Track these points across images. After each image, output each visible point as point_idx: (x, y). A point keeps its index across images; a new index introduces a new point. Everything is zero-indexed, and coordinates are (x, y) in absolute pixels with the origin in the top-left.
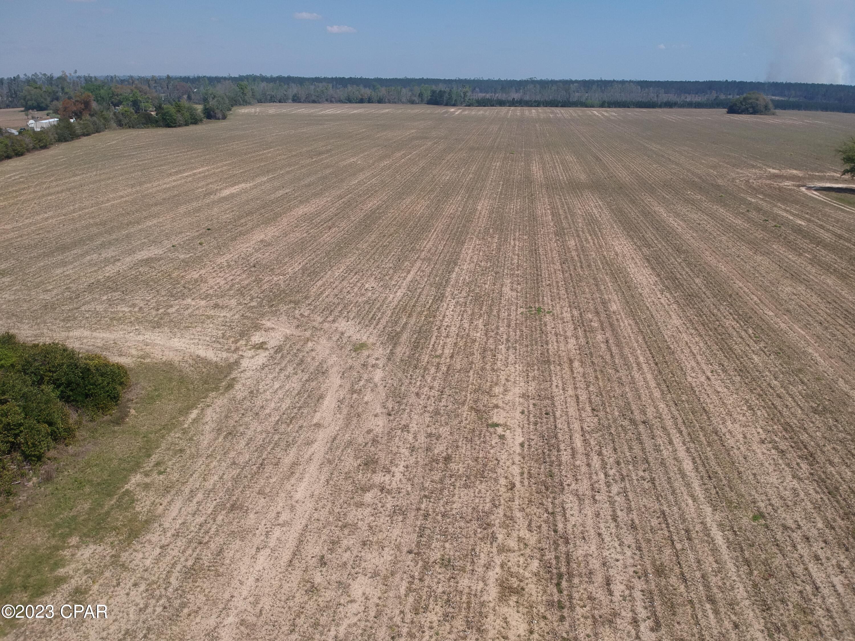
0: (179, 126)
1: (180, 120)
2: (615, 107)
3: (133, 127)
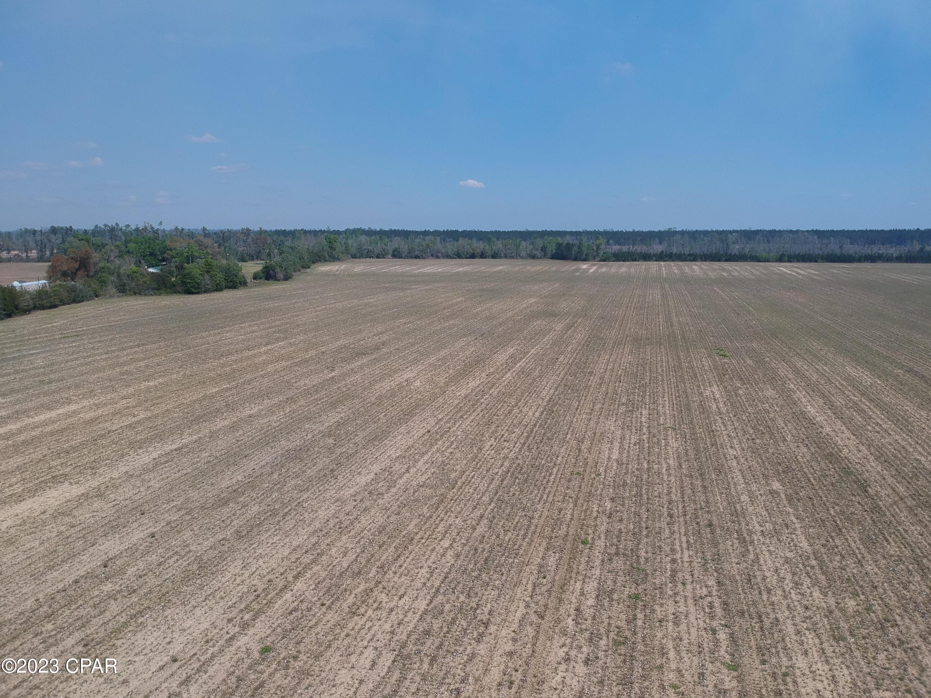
0: (205, 292)
1: (207, 285)
2: (798, 261)
3: (140, 294)
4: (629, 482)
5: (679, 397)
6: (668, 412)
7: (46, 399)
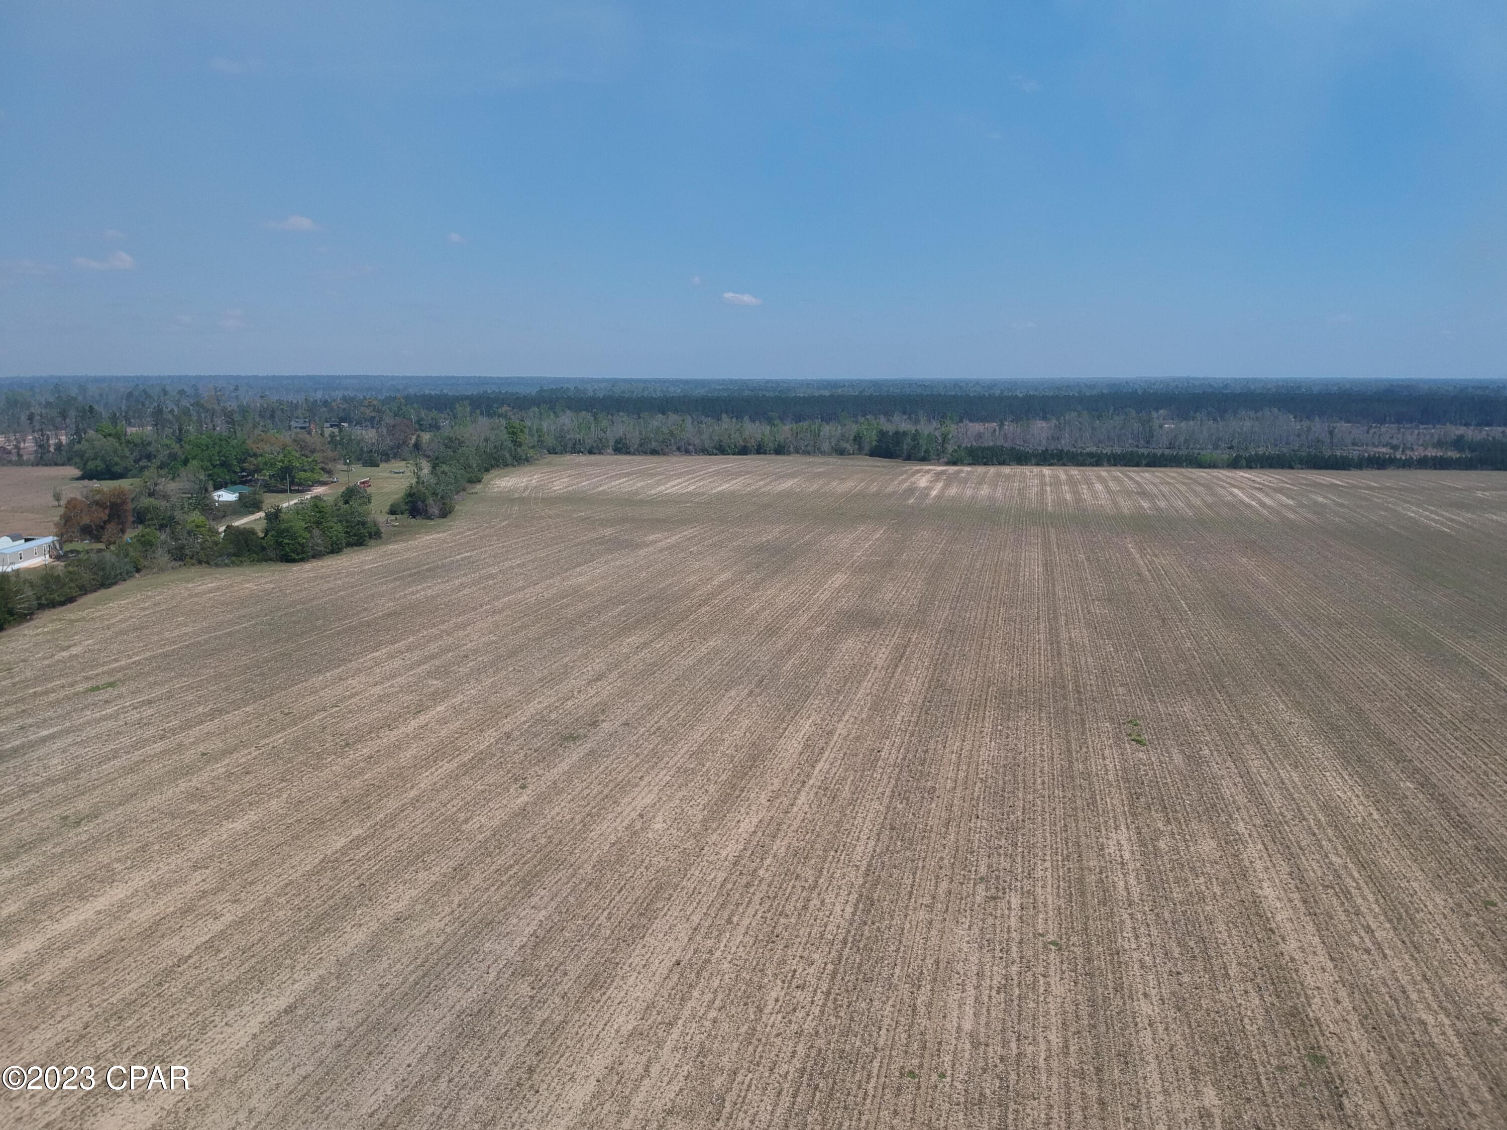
0: (314, 557)
2: (1262, 467)
3: (207, 563)
4: (988, 1091)
5: (1067, 858)
6: (1050, 902)
7: (73, 870)
